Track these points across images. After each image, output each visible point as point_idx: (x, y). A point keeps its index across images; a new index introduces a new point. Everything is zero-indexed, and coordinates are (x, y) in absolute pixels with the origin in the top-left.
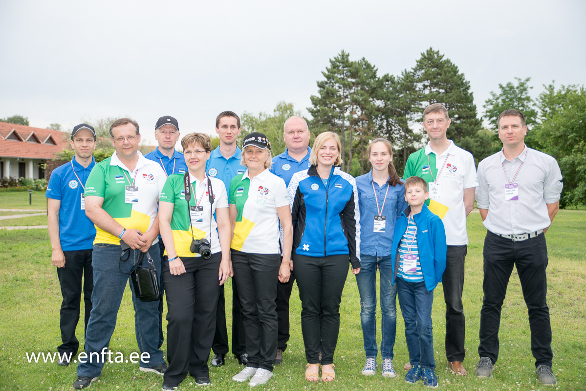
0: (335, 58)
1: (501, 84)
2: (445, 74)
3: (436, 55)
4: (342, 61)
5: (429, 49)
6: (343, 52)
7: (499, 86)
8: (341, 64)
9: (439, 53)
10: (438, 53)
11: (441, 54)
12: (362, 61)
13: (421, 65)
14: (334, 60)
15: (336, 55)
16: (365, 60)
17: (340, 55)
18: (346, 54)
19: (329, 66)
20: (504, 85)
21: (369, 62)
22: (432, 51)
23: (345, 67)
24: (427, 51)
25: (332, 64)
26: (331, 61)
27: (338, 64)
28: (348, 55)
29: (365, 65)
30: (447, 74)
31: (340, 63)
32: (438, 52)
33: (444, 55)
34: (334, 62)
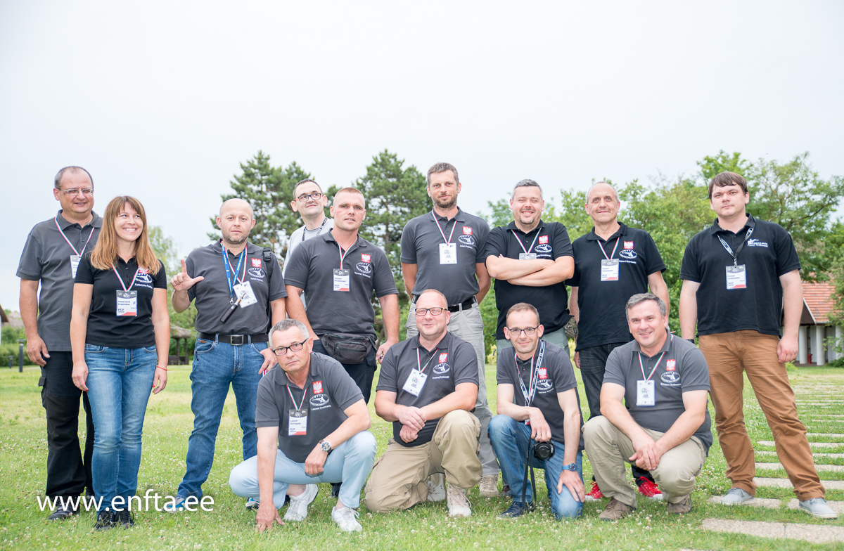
0: (249, 162)
1: (491, 201)
2: (403, 186)
3: (392, 161)
4: (260, 166)
5: (383, 152)
6: (260, 153)
7: (488, 205)
8: (257, 171)
9: (397, 157)
10: (394, 157)
11: (399, 158)
12: (292, 166)
13: (371, 174)
14: (246, 165)
15: (251, 158)
16: (297, 166)
17: (255, 158)
18: (264, 157)
19: (241, 173)
20: (495, 203)
21: (301, 169)
22: (386, 155)
23: (265, 175)
24: (380, 155)
25: (245, 171)
26: (243, 167)
27: (253, 170)
28: (267, 159)
29: (296, 172)
30: (406, 186)
31: (255, 169)
32: (396, 155)
33: (404, 161)
34: (247, 168)
